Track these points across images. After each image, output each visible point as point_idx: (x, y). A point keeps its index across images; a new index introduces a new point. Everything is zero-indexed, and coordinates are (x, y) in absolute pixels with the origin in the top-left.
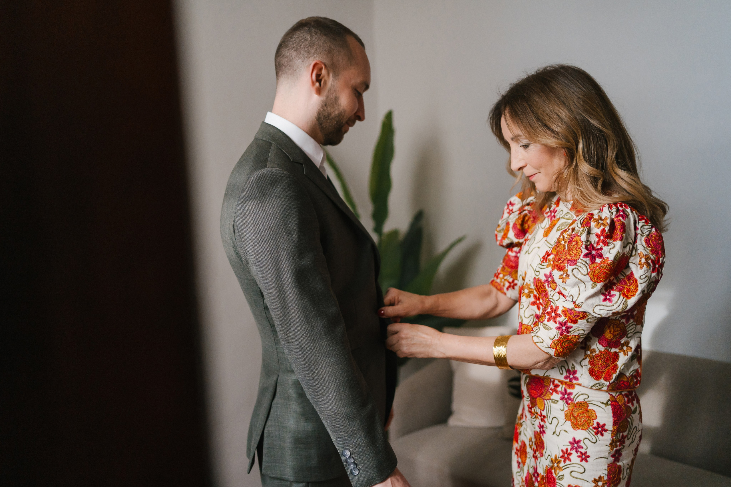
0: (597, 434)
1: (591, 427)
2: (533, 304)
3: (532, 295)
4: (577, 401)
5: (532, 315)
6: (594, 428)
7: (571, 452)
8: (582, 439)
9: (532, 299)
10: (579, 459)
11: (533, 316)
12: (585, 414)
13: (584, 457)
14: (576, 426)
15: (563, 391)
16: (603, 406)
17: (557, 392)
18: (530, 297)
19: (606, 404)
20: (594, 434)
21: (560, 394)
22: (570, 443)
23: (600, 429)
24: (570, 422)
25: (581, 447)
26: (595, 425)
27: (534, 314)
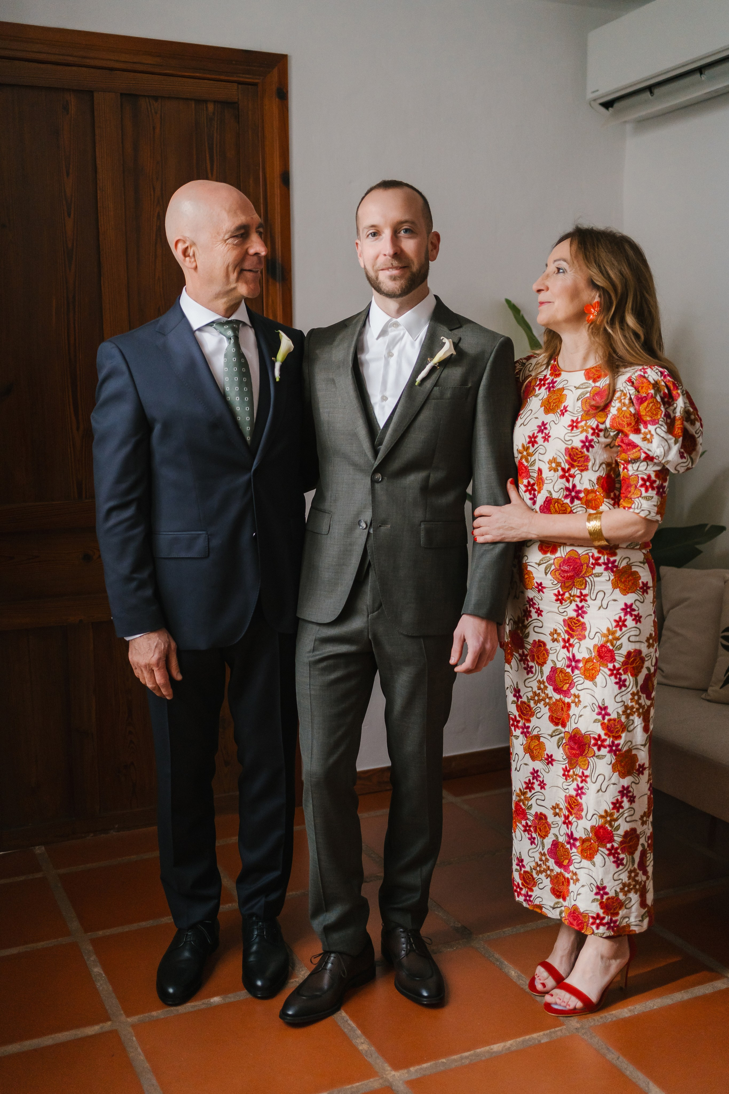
0: (643, 593)
1: (638, 589)
2: (562, 477)
3: (560, 468)
4: (621, 567)
5: (562, 488)
6: (641, 588)
7: (626, 618)
8: (633, 602)
9: (560, 473)
10: (634, 622)
11: (562, 490)
12: (631, 578)
13: (637, 619)
14: (625, 592)
15: (606, 561)
16: (642, 565)
17: (600, 565)
18: (558, 471)
19: (643, 563)
20: (641, 593)
21: (603, 565)
22: (622, 609)
23: (645, 588)
24: (618, 589)
25: (634, 610)
26: (641, 585)
27: (564, 487)
